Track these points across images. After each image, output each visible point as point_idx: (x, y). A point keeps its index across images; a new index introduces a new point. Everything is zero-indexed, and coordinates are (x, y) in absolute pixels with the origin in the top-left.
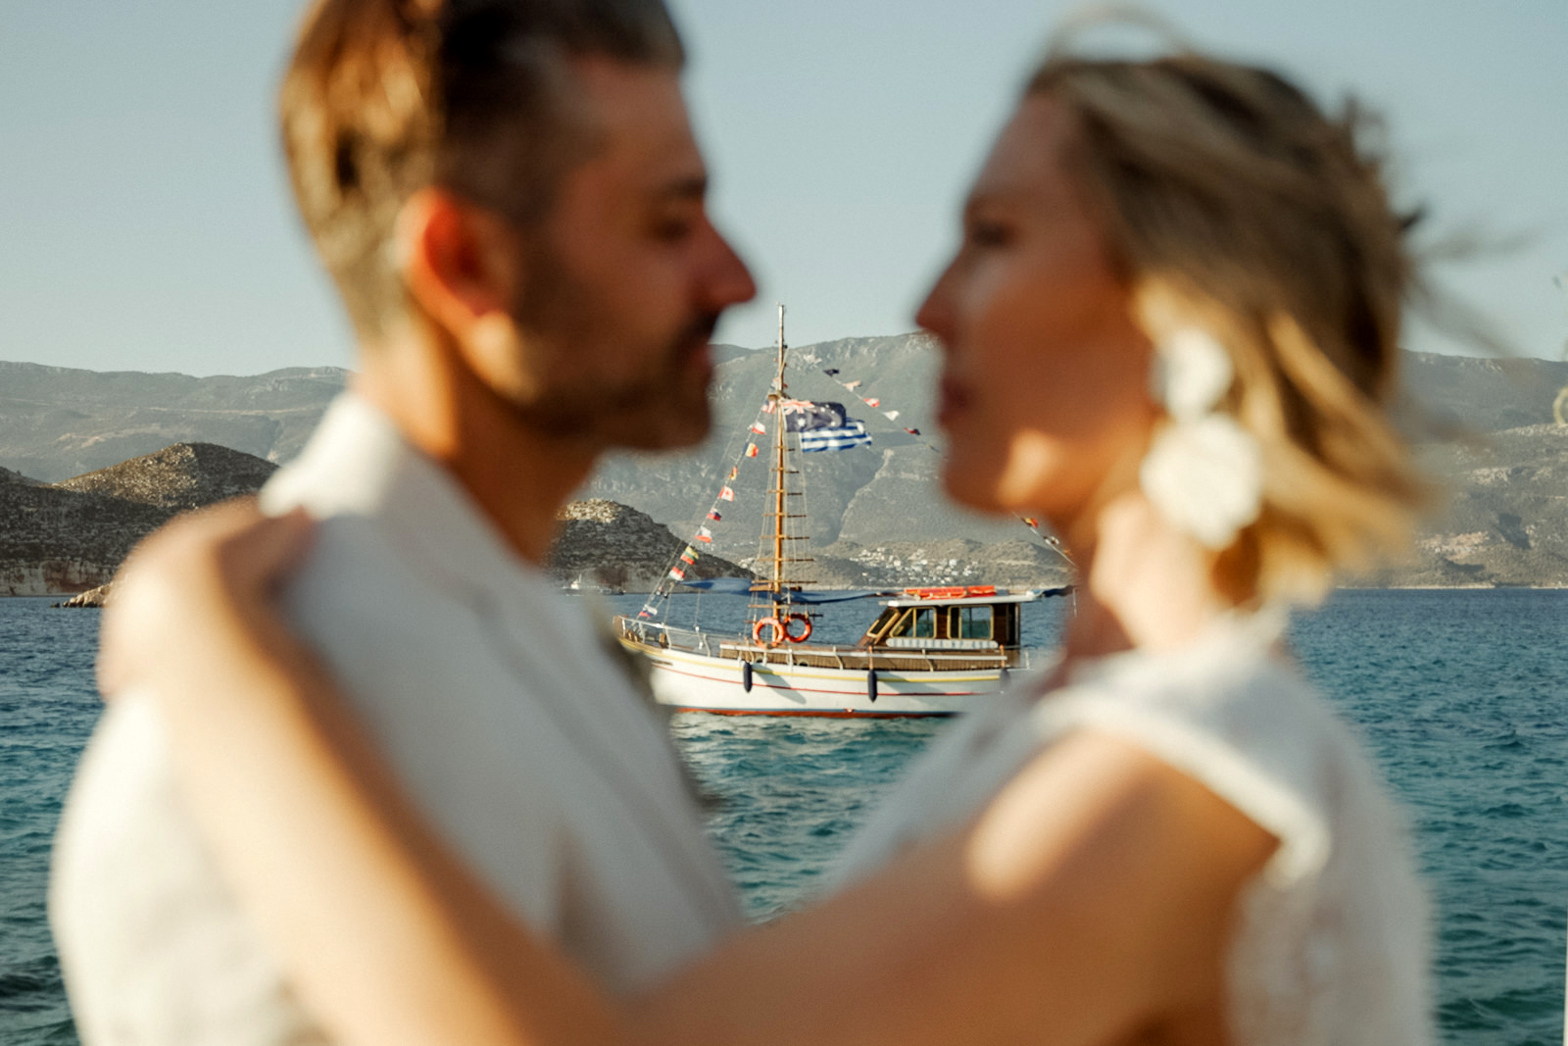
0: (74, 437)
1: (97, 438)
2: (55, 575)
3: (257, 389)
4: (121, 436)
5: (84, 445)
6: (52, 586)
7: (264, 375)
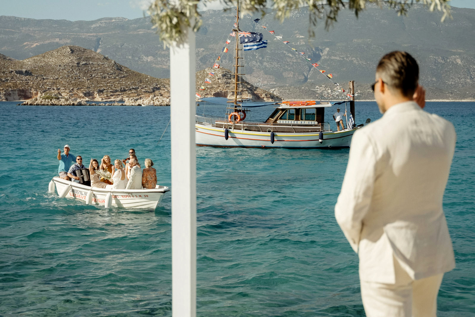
0: (29, 43)
1: (37, 44)
2: (22, 94)
3: (94, 26)
4: (45, 43)
5: (32, 46)
6: (21, 98)
7: (96, 20)
